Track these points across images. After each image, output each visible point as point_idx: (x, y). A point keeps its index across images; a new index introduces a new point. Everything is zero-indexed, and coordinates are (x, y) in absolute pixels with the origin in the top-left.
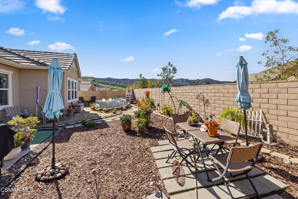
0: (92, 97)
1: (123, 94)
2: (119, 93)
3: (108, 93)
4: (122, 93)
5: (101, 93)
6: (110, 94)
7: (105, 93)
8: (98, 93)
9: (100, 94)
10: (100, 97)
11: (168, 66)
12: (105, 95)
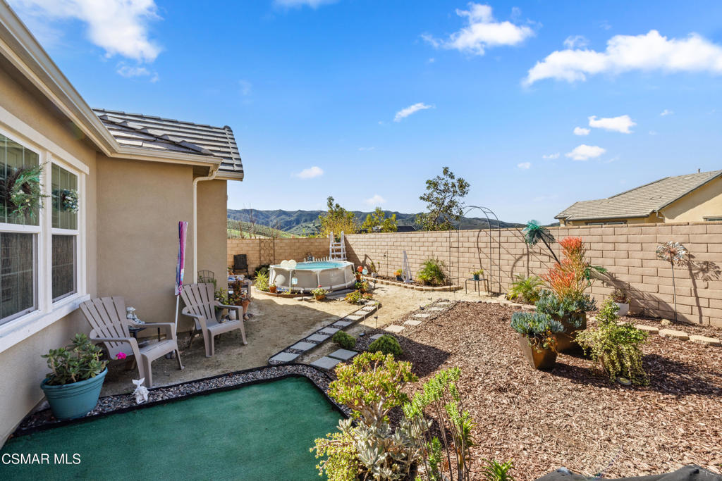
0: (235, 257)
1: (320, 247)
2: (308, 244)
3: (281, 245)
4: (316, 244)
5: (262, 245)
6: (286, 248)
7: (272, 245)
8: (251, 245)
9: (258, 248)
10: (257, 255)
11: (442, 176)
12: (272, 252)
